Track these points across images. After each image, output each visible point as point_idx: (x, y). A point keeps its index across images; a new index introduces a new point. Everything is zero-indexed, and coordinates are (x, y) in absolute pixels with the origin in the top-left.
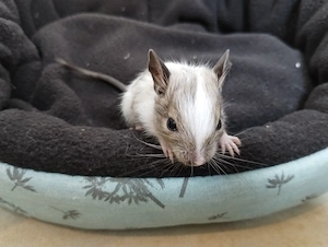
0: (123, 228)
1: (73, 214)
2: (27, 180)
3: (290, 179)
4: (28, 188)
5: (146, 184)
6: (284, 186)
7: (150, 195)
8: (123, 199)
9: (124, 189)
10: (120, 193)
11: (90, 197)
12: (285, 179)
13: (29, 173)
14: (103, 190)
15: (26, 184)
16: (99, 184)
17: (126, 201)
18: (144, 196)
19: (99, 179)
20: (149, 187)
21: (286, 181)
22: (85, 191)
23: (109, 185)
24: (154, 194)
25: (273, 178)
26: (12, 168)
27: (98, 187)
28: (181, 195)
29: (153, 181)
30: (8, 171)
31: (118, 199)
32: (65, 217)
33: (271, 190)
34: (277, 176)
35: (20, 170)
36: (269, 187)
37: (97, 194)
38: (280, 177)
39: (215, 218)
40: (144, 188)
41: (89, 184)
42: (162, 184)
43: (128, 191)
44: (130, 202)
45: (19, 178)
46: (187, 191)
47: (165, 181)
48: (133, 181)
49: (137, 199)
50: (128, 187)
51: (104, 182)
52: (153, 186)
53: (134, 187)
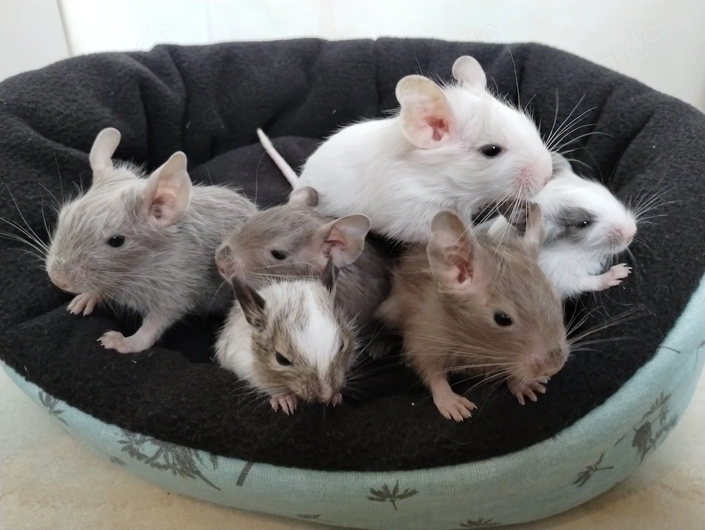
2: (59, 412)
3: (409, 494)
4: (62, 420)
5: (194, 458)
6: (398, 502)
7: (198, 473)
8: (165, 467)
9: (166, 458)
10: (161, 460)
11: (127, 454)
12: (400, 492)
13: (61, 405)
14: (141, 451)
15: (59, 416)
16: (137, 443)
17: (170, 471)
19: (138, 436)
20: (198, 463)
21: (402, 497)
22: (121, 446)
23: (149, 447)
24: (204, 473)
25: (378, 488)
26: (44, 394)
27: (135, 446)
28: (240, 481)
29: (205, 456)
31: (159, 467)
33: (376, 503)
34: (386, 487)
35: (53, 399)
36: (372, 499)
38: (391, 490)
40: (191, 461)
41: (125, 438)
42: (215, 463)
43: (171, 461)
44: (174, 473)
45: (52, 407)
46: (247, 480)
47: (222, 461)
48: (179, 449)
49: (182, 472)
50: (170, 456)
51: (143, 441)
52: (202, 460)
53: (178, 457)
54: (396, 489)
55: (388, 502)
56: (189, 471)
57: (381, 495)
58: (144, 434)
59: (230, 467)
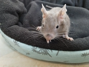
0: (41, 59)
1: (29, 54)
2: (18, 44)
4: (18, 46)
5: (47, 51)
7: (48, 54)
8: (41, 53)
9: (42, 51)
10: (41, 52)
11: (33, 51)
13: (19, 42)
14: (36, 50)
15: (18, 45)
17: (42, 54)
19: (35, 47)
20: (48, 52)
21: (87, 55)
27: (35, 49)
28: (57, 55)
29: (50, 50)
30: (14, 41)
31: (40, 53)
32: (27, 54)
33: (82, 57)
35: (16, 41)
36: (82, 56)
37: (34, 51)
39: (65, 61)
41: (33, 48)
42: (52, 51)
43: (43, 52)
44: (43, 54)
45: (16, 43)
46: (58, 54)
47: (53, 51)
48: (44, 49)
49: (45, 54)
50: (43, 51)
51: (37, 48)
52: (49, 51)
53: (44, 51)
54: (86, 53)
56: (47, 53)
57: (84, 55)
59: (55, 52)
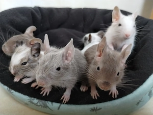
3: (100, 109)
6: (97, 111)
7: (48, 107)
8: (39, 106)
10: (39, 104)
11: (30, 103)
12: (98, 109)
13: (13, 91)
15: (12, 94)
17: (41, 107)
18: (46, 107)
19: (33, 98)
22: (28, 101)
23: (36, 101)
24: (49, 107)
25: (93, 108)
27: (32, 101)
28: (59, 109)
29: (50, 103)
30: (7, 89)
35: (10, 90)
36: (91, 111)
38: (96, 108)
40: (46, 104)
41: (29, 99)
42: (52, 104)
43: (41, 104)
48: (43, 101)
49: (44, 107)
52: (49, 104)
53: (43, 103)
55: (95, 112)
58: (34, 97)
59: (56, 105)
